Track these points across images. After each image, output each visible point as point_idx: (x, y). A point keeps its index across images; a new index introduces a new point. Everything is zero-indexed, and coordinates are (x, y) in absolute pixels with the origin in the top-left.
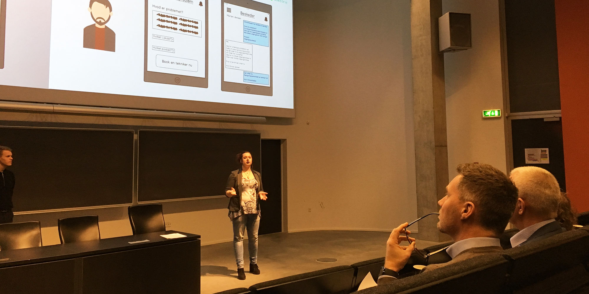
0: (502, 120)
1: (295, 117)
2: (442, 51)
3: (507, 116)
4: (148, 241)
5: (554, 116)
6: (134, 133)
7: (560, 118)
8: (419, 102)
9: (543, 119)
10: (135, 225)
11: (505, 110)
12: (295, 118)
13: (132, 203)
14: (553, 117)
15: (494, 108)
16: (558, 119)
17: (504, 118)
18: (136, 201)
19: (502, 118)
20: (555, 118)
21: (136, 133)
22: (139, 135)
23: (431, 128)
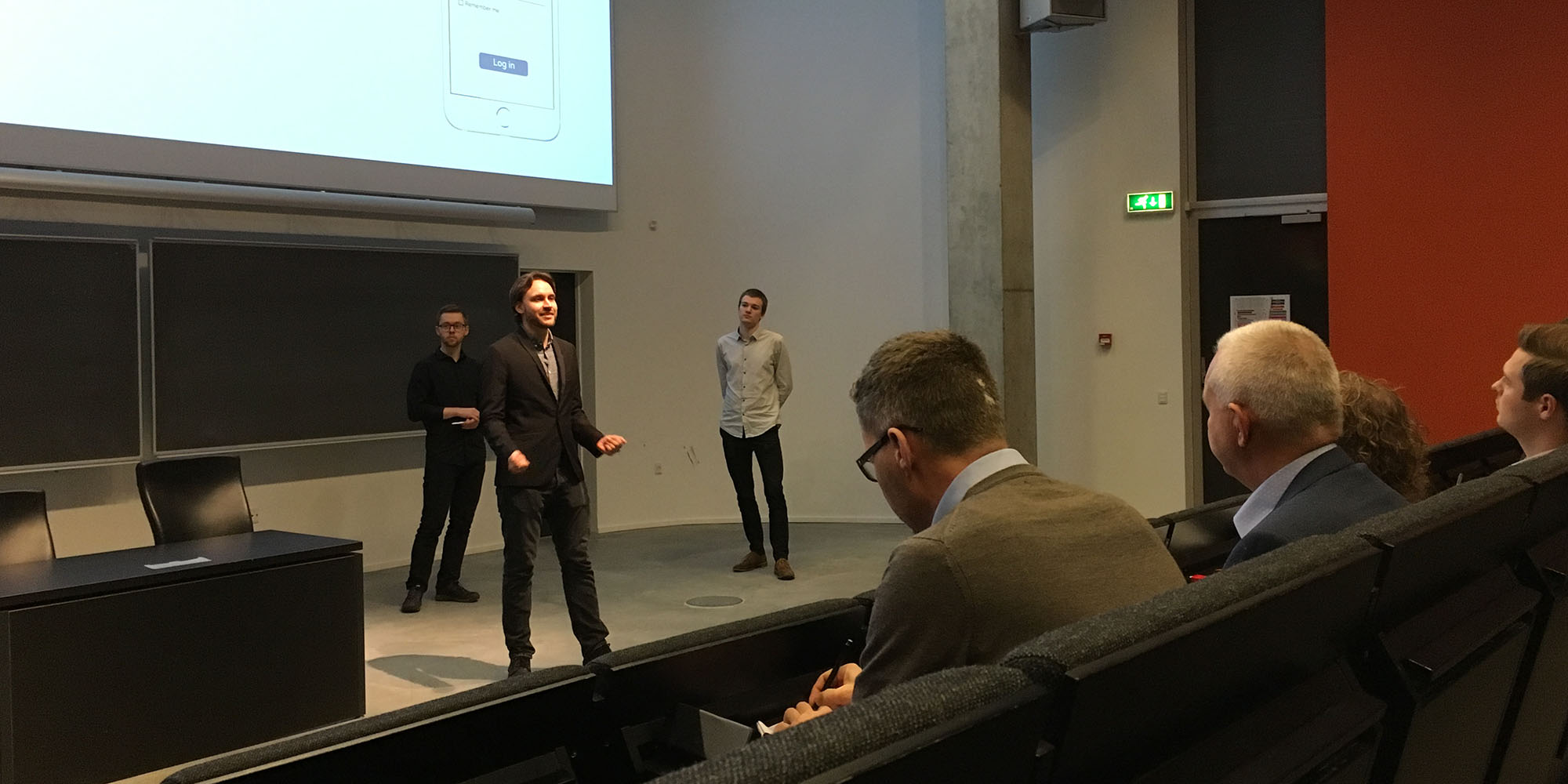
0: (1177, 219)
1: (615, 209)
2: (1026, 28)
3: (1188, 209)
4: (207, 560)
5: (1308, 211)
6: (138, 249)
7: (1324, 215)
8: (963, 169)
9: (1279, 217)
10: (159, 515)
11: (1183, 195)
12: (617, 212)
13: (138, 454)
14: (1305, 212)
15: (1154, 186)
16: (1317, 219)
17: (1181, 213)
18: (152, 450)
19: (1175, 216)
20: (1308, 214)
21: (144, 249)
22: (151, 255)
23: (994, 241)
